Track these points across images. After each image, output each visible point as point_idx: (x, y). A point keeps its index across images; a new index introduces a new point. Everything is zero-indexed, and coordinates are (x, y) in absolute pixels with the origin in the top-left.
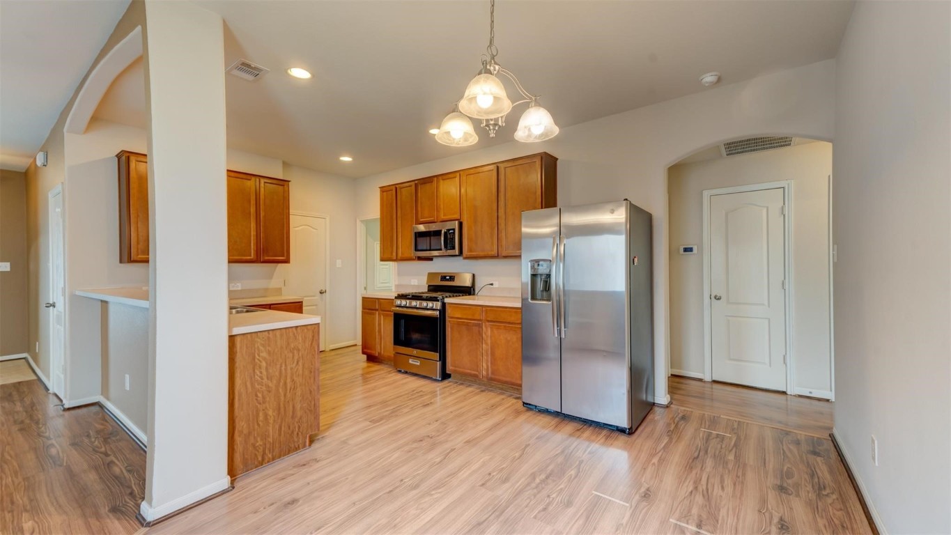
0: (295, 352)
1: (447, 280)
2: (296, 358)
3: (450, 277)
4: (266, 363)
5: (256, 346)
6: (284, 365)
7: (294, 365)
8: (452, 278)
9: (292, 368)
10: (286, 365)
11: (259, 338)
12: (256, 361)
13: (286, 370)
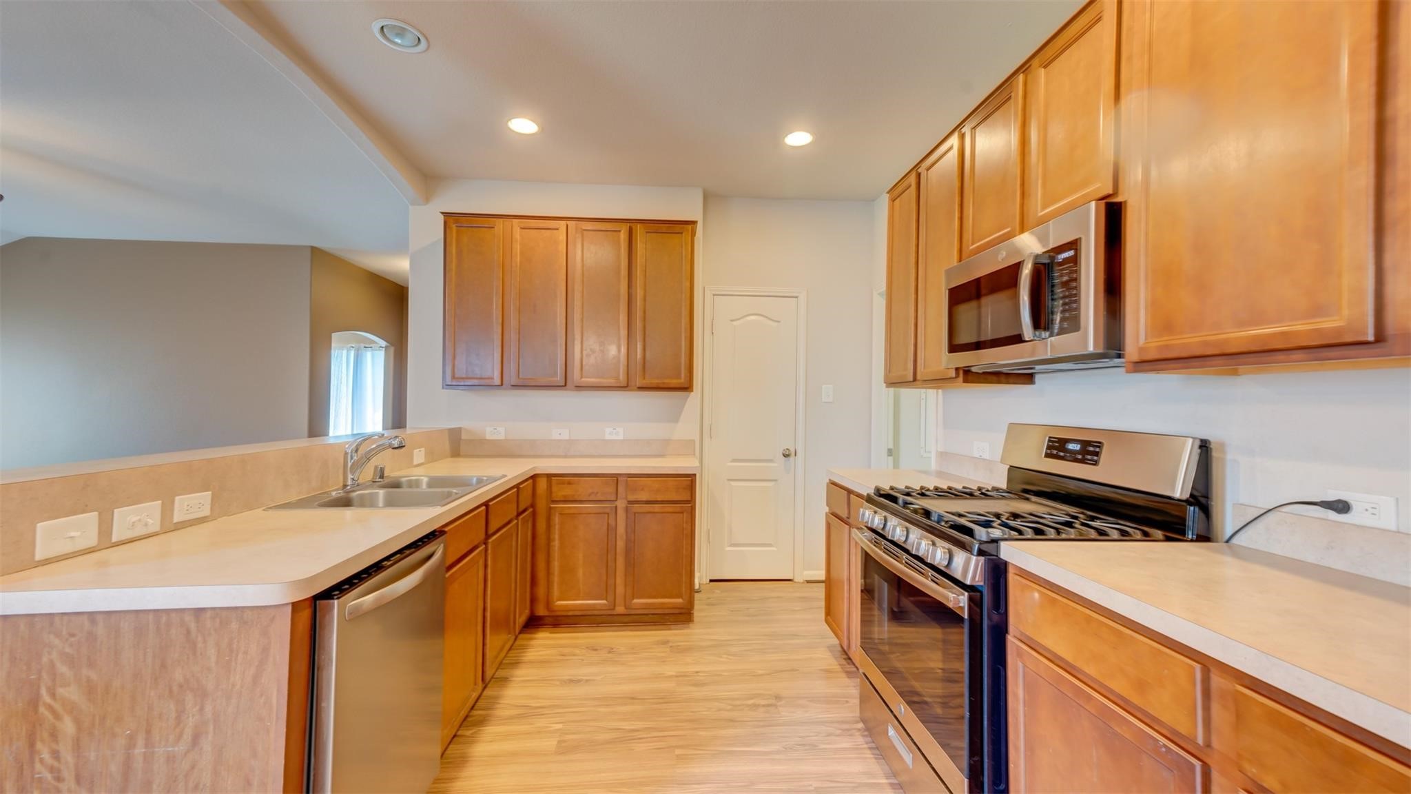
0: (189, 698)
1: (1073, 458)
2: (190, 722)
3: (1086, 444)
4: (78, 722)
5: (45, 659)
6: (140, 742)
7: (181, 748)
8: (1090, 451)
9: (170, 759)
10: (148, 743)
11: (58, 635)
12: (42, 710)
13: (148, 758)
